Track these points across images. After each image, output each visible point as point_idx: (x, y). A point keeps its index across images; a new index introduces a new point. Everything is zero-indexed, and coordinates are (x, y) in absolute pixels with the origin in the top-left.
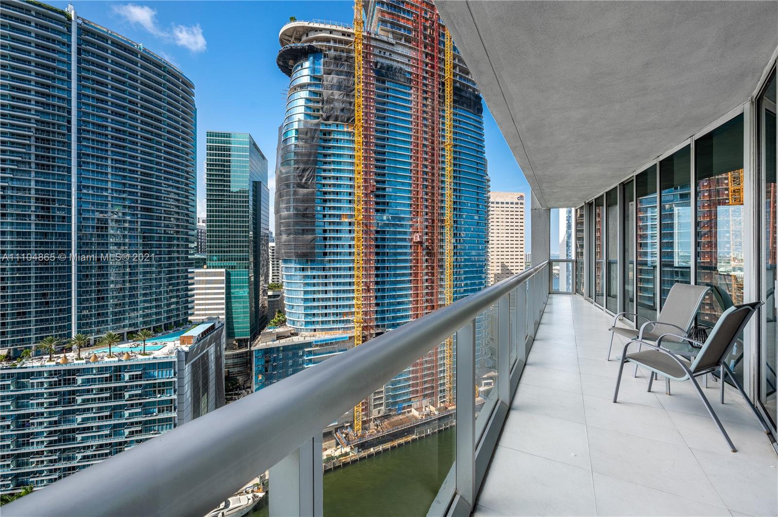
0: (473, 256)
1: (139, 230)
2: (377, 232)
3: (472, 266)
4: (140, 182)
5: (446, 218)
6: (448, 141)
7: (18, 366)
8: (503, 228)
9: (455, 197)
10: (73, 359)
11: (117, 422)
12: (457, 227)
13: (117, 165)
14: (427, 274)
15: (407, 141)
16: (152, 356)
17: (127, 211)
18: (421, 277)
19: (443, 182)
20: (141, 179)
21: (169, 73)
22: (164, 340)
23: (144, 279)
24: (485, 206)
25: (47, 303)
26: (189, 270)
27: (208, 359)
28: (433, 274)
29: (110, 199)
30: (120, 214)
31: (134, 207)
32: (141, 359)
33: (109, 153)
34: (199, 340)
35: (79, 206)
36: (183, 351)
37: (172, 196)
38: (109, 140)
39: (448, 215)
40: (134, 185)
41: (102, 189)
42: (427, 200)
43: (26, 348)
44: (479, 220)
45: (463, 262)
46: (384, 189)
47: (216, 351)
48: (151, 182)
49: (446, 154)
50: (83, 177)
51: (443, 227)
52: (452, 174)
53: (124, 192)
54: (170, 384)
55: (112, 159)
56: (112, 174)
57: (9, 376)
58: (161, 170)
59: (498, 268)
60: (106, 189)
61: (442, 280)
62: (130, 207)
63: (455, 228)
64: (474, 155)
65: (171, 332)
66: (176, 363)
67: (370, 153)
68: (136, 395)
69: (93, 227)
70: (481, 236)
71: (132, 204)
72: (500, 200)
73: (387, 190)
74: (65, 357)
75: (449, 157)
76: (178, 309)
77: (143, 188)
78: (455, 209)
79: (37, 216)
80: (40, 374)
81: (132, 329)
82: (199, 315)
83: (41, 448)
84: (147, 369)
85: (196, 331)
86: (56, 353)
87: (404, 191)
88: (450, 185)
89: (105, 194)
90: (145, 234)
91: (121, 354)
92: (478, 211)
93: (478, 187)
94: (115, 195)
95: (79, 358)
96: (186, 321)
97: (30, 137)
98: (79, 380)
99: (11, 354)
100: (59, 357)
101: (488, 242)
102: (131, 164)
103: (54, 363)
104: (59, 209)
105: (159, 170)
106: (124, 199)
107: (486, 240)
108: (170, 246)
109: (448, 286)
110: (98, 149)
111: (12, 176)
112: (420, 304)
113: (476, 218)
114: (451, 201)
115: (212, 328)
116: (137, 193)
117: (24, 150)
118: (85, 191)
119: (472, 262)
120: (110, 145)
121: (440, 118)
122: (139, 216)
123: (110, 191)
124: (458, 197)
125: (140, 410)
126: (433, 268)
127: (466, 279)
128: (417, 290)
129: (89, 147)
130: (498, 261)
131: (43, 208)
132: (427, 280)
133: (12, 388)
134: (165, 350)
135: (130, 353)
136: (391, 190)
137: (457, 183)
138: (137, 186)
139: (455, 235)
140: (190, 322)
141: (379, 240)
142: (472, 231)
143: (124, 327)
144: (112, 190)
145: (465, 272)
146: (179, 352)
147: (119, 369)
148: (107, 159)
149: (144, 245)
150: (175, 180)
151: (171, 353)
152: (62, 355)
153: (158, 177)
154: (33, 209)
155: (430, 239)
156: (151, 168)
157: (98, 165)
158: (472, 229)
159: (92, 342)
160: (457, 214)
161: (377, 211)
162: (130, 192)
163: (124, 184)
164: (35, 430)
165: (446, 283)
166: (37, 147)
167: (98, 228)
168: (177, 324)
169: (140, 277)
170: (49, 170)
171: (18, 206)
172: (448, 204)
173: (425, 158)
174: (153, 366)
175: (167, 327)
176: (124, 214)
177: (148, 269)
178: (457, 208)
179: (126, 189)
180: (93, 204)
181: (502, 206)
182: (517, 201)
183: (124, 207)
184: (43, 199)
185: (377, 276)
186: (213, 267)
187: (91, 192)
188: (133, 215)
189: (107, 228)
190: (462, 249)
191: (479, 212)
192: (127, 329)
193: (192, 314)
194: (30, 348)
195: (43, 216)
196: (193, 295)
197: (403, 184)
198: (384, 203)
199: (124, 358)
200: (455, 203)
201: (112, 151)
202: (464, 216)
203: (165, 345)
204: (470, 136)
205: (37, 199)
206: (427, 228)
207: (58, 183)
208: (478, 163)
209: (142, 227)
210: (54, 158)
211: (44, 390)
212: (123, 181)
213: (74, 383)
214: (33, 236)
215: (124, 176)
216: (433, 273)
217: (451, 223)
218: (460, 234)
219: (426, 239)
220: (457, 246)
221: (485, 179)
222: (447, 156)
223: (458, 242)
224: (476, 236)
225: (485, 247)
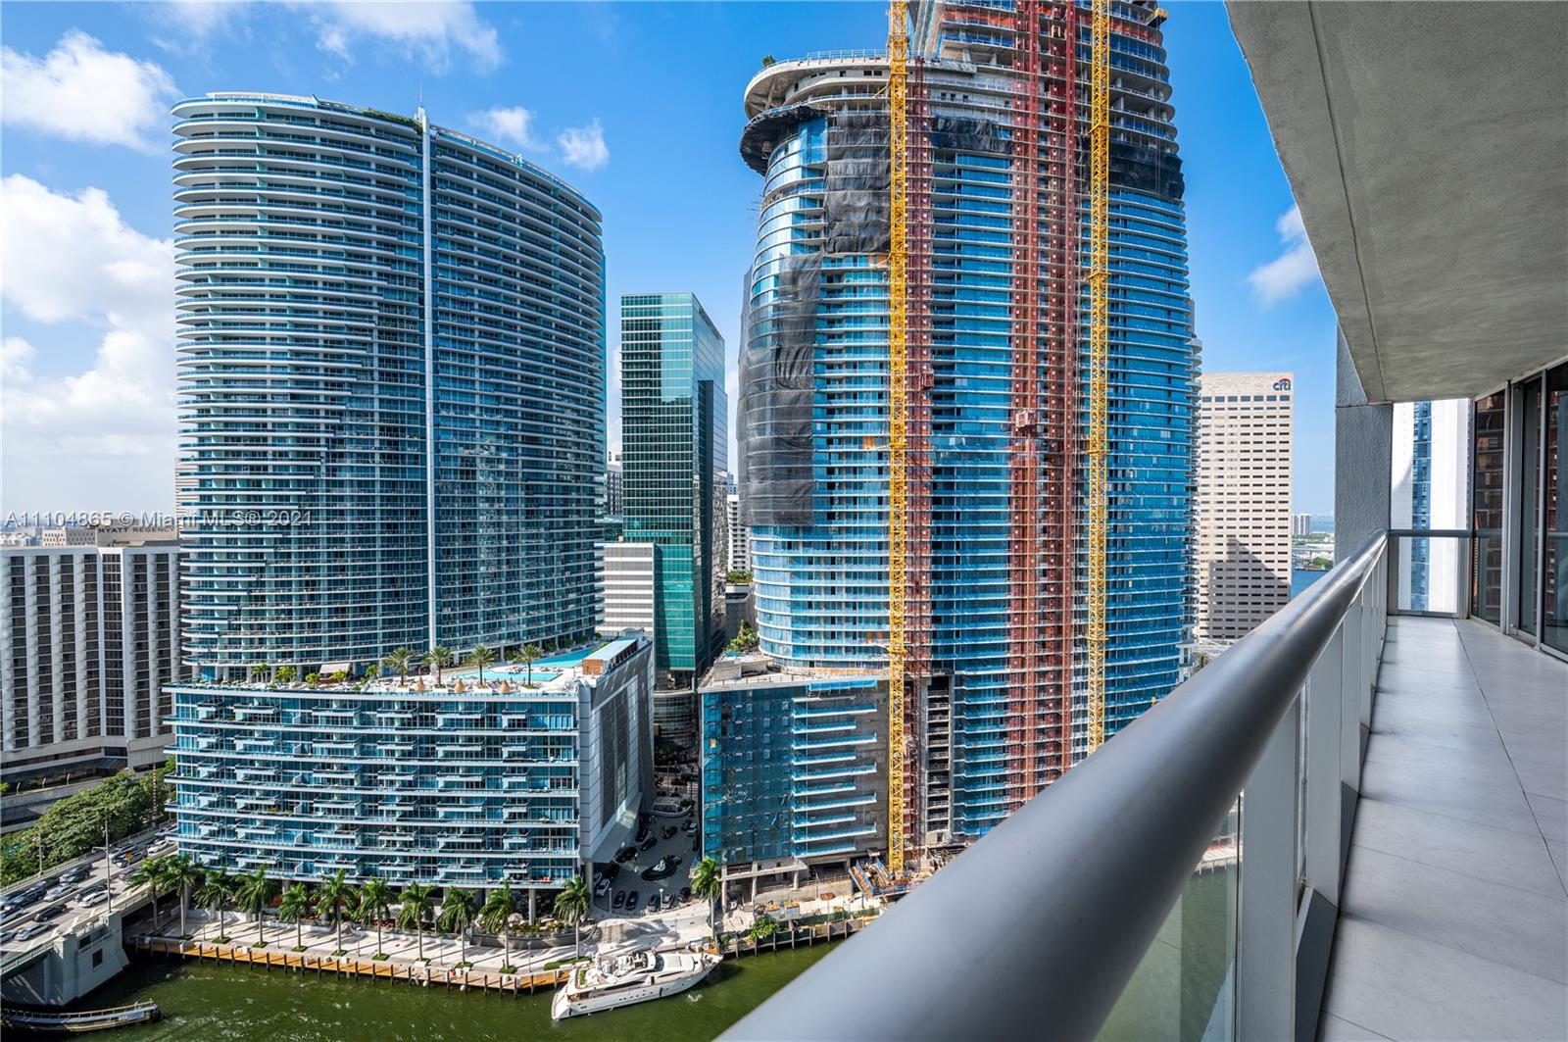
0: (1156, 520)
1: (520, 475)
2: (937, 471)
3: (1154, 543)
4: (521, 394)
5: (1090, 438)
6: (1095, 267)
7: (362, 690)
8: (1234, 456)
9: (1112, 390)
10: (433, 686)
11: (491, 794)
12: (1116, 457)
13: (488, 367)
14: (1045, 559)
15: (1001, 277)
16: (540, 691)
17: (502, 443)
18: (1031, 565)
19: (1084, 359)
20: (523, 388)
21: (561, 198)
22: (559, 665)
23: (528, 559)
24: (1188, 408)
25: (397, 594)
26: (596, 545)
27: (626, 702)
28: (1059, 560)
29: (478, 424)
30: (493, 449)
31: (512, 435)
32: (525, 695)
33: (477, 347)
34: (612, 669)
35: (437, 437)
36: (588, 686)
37: (569, 414)
38: (476, 326)
39: (1097, 431)
40: (511, 399)
41: (467, 408)
42: (1046, 401)
43: (372, 663)
44: (1173, 438)
45: (1132, 535)
46: (952, 382)
47: (639, 690)
48: (536, 393)
49: (1092, 297)
50: (442, 390)
51: (1082, 458)
52: (1106, 341)
53: (498, 411)
54: (568, 740)
55: (481, 357)
56: (481, 382)
57: (352, 704)
58: (552, 370)
59: (1219, 549)
60: (473, 408)
61: (1081, 574)
62: (506, 437)
63: (1112, 460)
64: (1161, 294)
65: (569, 650)
66: (578, 705)
67: (922, 310)
68: (519, 754)
69: (455, 471)
70: (1176, 476)
71: (510, 432)
72: (1226, 393)
73: (958, 383)
74: (421, 681)
75: (1098, 302)
76: (578, 612)
77: (525, 403)
78: (1111, 417)
79: (382, 456)
80: (389, 704)
81: (511, 643)
82: (612, 624)
83: (391, 821)
84: (535, 710)
85: (608, 653)
86: (409, 674)
87: (996, 383)
88: (1102, 365)
89: (471, 416)
90: (529, 483)
91: (496, 683)
92: (1170, 419)
93: (1170, 365)
94: (485, 417)
95: (440, 685)
96: (592, 634)
97: (371, 330)
98: (440, 719)
99: (354, 671)
100: (413, 681)
101: (1194, 489)
102: (509, 363)
103: (407, 690)
104: (411, 444)
105: (548, 371)
106: (498, 423)
107: (1189, 484)
108: (566, 502)
109: (1095, 587)
110: (460, 342)
111: (349, 394)
112: (1030, 622)
113: (1165, 434)
114: (1102, 400)
115: (633, 648)
116: (516, 411)
117: (364, 352)
118: (444, 413)
119: (1153, 533)
120: (477, 333)
121: (1077, 219)
122: (520, 451)
123: (478, 411)
125: (523, 779)
126: (1059, 546)
127: (1138, 571)
128: (1023, 593)
129: (447, 339)
130: (1220, 532)
131: (389, 443)
132: (1045, 573)
133: (355, 723)
134: (561, 682)
135: (509, 682)
136: (965, 383)
137: (1117, 360)
138: (516, 400)
139: (1112, 474)
140: (598, 635)
141: (940, 487)
142: (1155, 466)
143: (500, 638)
144: (481, 408)
145: (1137, 557)
146: (581, 686)
147: (494, 707)
148: (473, 356)
149: (528, 501)
150: (573, 387)
151: (569, 688)
152: (417, 678)
153: (547, 383)
154: (377, 445)
155: (1054, 485)
156: (536, 369)
157: (461, 368)
158: (1155, 461)
159: (456, 660)
160: (1116, 429)
161: (937, 427)
162: (506, 411)
163: (498, 398)
164: (385, 793)
165: (1090, 580)
166: (381, 346)
167: (462, 472)
168: (579, 638)
169: (523, 555)
170: (396, 381)
171: (359, 441)
172: (1096, 406)
173: (1042, 310)
174: (541, 707)
175: (563, 643)
176: (498, 448)
177: (534, 542)
178: (1118, 414)
179: (501, 406)
180: (455, 433)
181: (1233, 405)
182: (1273, 392)
183: (498, 436)
184: (389, 429)
185: (935, 561)
186: (635, 540)
187: (452, 414)
188: (511, 449)
189: (474, 472)
190: (1128, 506)
191: (1173, 422)
192: (504, 643)
193: (601, 622)
194: (376, 663)
195: (389, 456)
196: (602, 589)
197: (992, 368)
198: (950, 412)
199: (501, 690)
200: (1111, 403)
201: (480, 344)
202: (1135, 433)
203: (560, 673)
204: (1152, 252)
205: (382, 428)
206: (1045, 460)
207: (409, 402)
208: (1169, 311)
209: (525, 470)
210: (402, 361)
211: (394, 732)
212: (496, 393)
213: (433, 724)
214: (378, 487)
215: (498, 385)
216: (1061, 557)
217: (1102, 448)
218: (1124, 471)
219: (1045, 484)
220: (1116, 499)
221: (1188, 347)
222: (1095, 300)
223: (1119, 489)
224: (1164, 476)
225: (1187, 500)
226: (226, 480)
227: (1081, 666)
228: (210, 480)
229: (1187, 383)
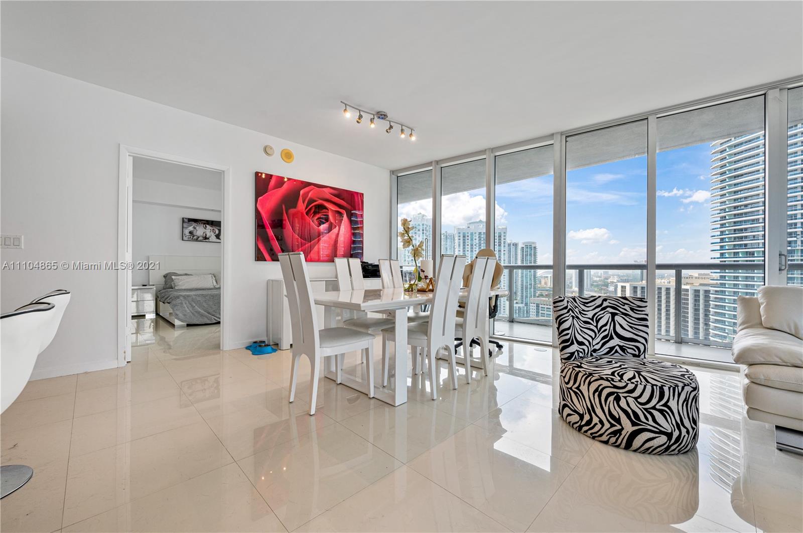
226: (734, 252)
228: (725, 253)
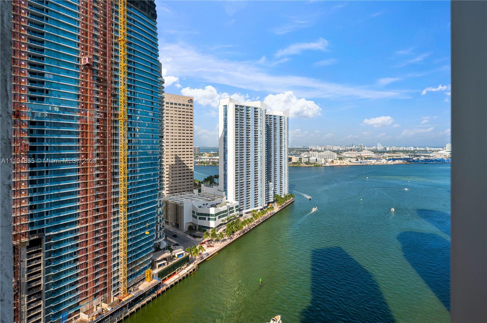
0: (147, 149)
2: (32, 123)
3: (147, 159)
5: (119, 112)
6: (121, 37)
8: (176, 125)
9: (129, 93)
12: (131, 122)
14: (98, 169)
15: (73, 27)
18: (90, 172)
19: (116, 76)
24: (160, 105)
28: (105, 169)
39: (122, 110)
42: (98, 93)
44: (154, 116)
45: (138, 156)
46: (42, 75)
49: (119, 49)
51: (116, 121)
52: (126, 70)
59: (172, 160)
61: (116, 174)
63: (129, 123)
64: (149, 56)
67: (20, 30)
70: (155, 131)
72: (174, 102)
73: (46, 76)
75: (122, 53)
78: (129, 105)
87: (70, 80)
88: (124, 80)
92: (152, 108)
93: (152, 86)
101: (162, 137)
107: (160, 135)
109: (122, 180)
112: (90, 200)
113: (151, 114)
114: (124, 96)
119: (148, 155)
121: (113, 12)
124: (132, 93)
126: (105, 162)
127: (141, 171)
128: (86, 186)
130: (172, 153)
132: (98, 175)
136: (51, 77)
137: (131, 80)
139: (129, 129)
141: (35, 132)
142: (147, 127)
145: (140, 165)
155: (102, 133)
158: (147, 125)
160: (131, 110)
161: (32, 99)
165: (120, 177)
172: (122, 97)
173: (96, 49)
178: (131, 103)
181: (176, 106)
185: (32, 174)
190: (136, 143)
191: (154, 109)
197: (68, 72)
198: (42, 91)
200: (129, 98)
202: (139, 112)
204: (145, 38)
206: (98, 121)
208: (152, 64)
216: (106, 167)
217: (125, 118)
218: (134, 128)
219: (98, 132)
220: (131, 140)
221: (159, 80)
222: (121, 51)
223: (133, 136)
224: (150, 131)
225: (160, 141)
227: (116, 217)
229: (159, 95)
